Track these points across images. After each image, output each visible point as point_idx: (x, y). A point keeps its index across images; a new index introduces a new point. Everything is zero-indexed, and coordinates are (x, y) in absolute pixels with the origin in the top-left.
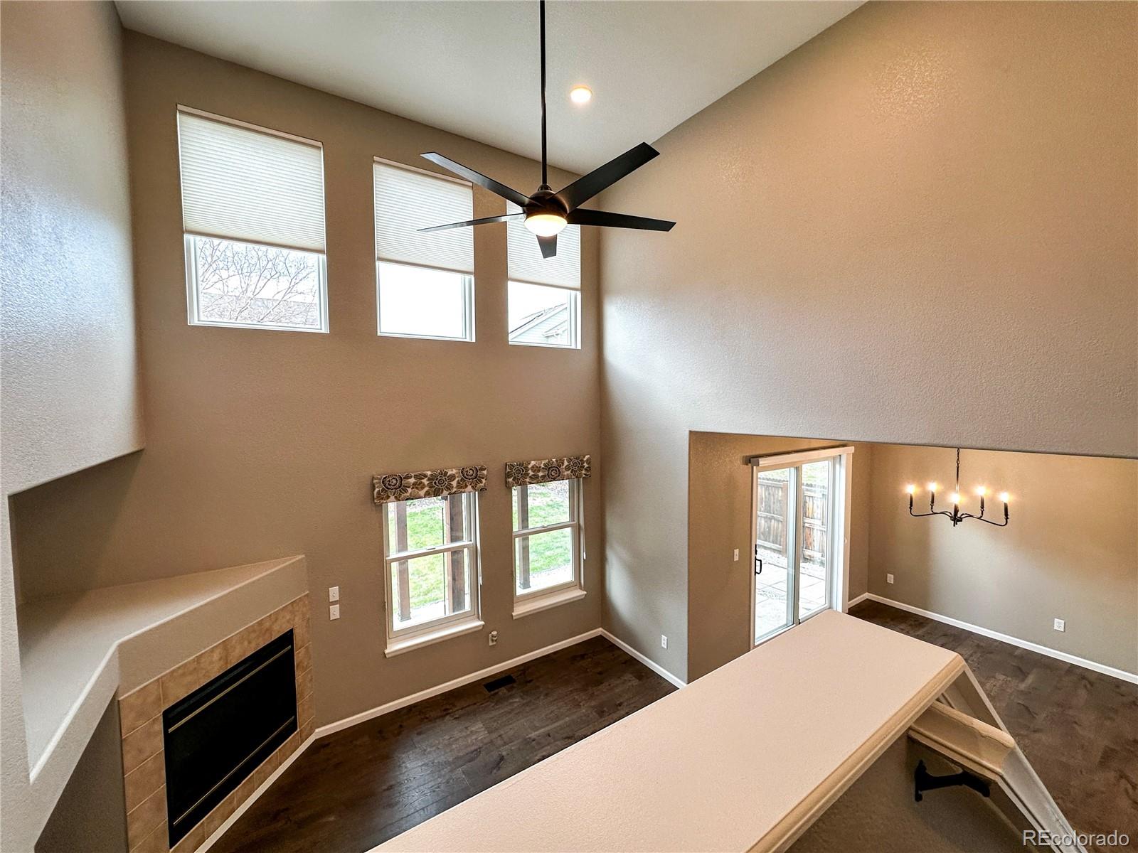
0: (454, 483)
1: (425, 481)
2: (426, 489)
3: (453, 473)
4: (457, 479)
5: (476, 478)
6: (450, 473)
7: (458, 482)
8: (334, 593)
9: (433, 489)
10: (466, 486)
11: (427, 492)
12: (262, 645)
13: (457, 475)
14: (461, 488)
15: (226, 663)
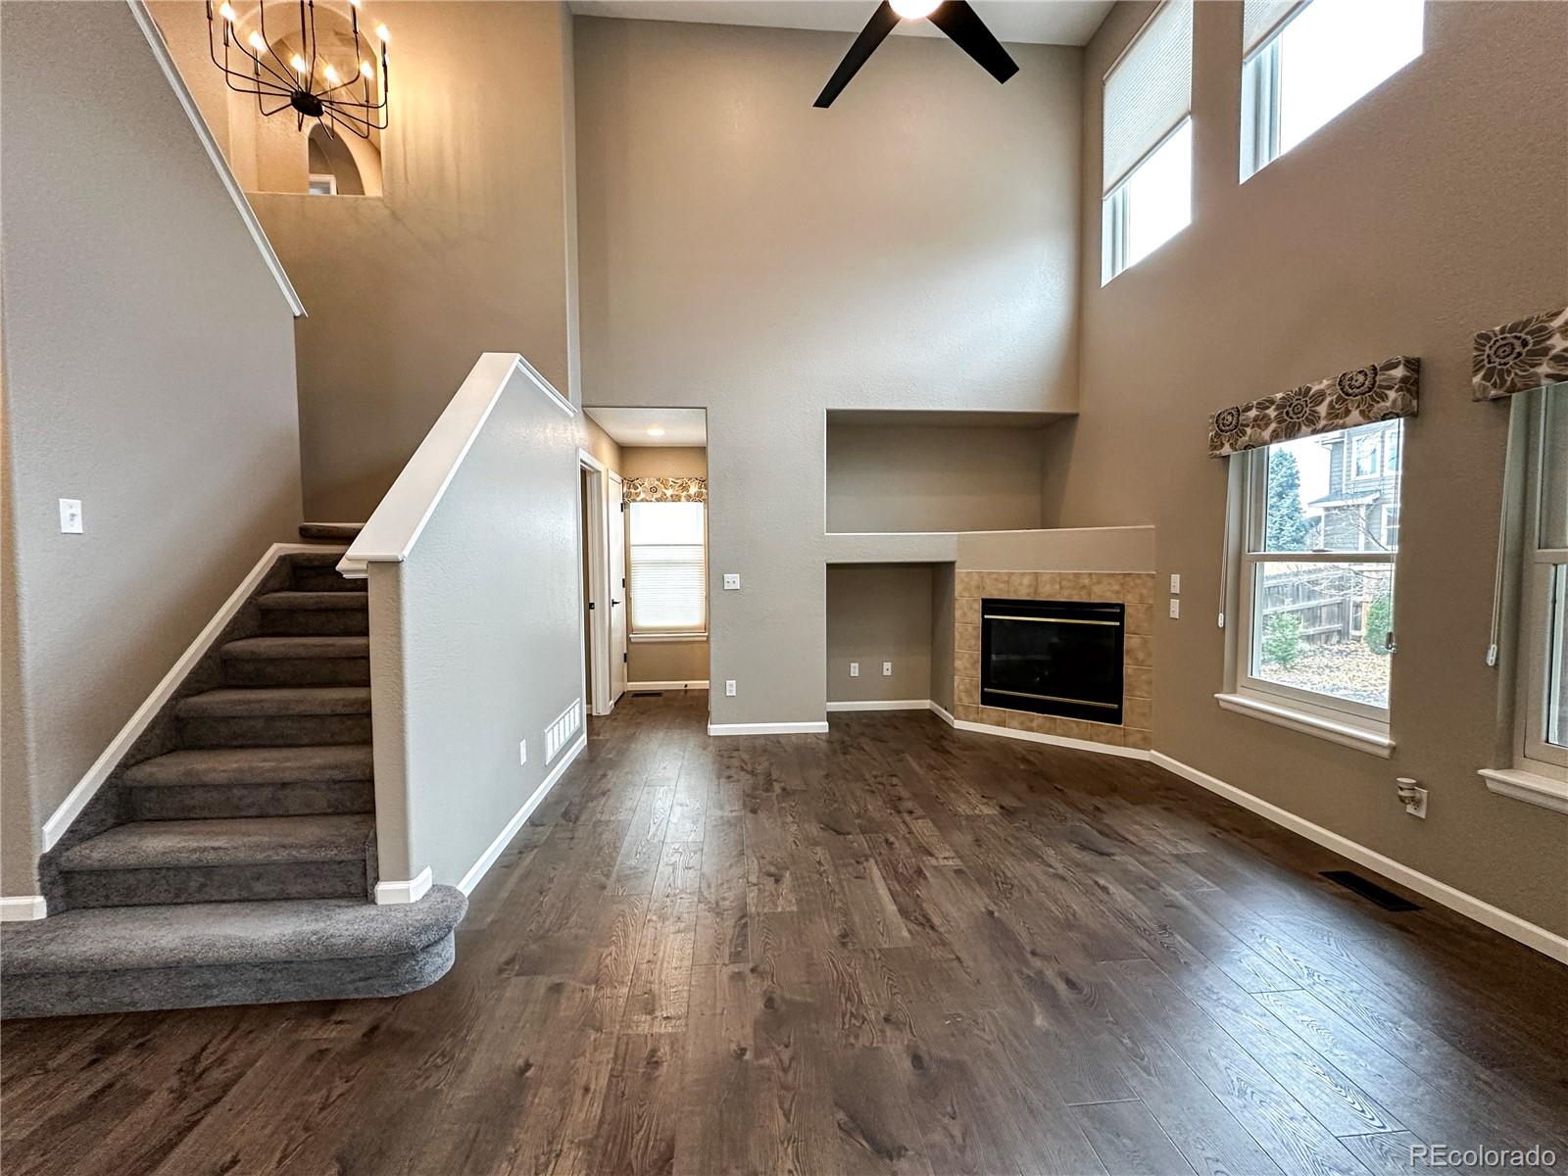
0: (1323, 409)
1: (1272, 412)
2: (1273, 426)
3: (1322, 387)
4: (1328, 399)
5: (1370, 390)
6: (1315, 388)
7: (1331, 406)
8: (1176, 579)
9: (1284, 425)
10: (1348, 412)
11: (1274, 431)
12: (1076, 599)
13: (1328, 392)
14: (1337, 417)
15: (1036, 592)
